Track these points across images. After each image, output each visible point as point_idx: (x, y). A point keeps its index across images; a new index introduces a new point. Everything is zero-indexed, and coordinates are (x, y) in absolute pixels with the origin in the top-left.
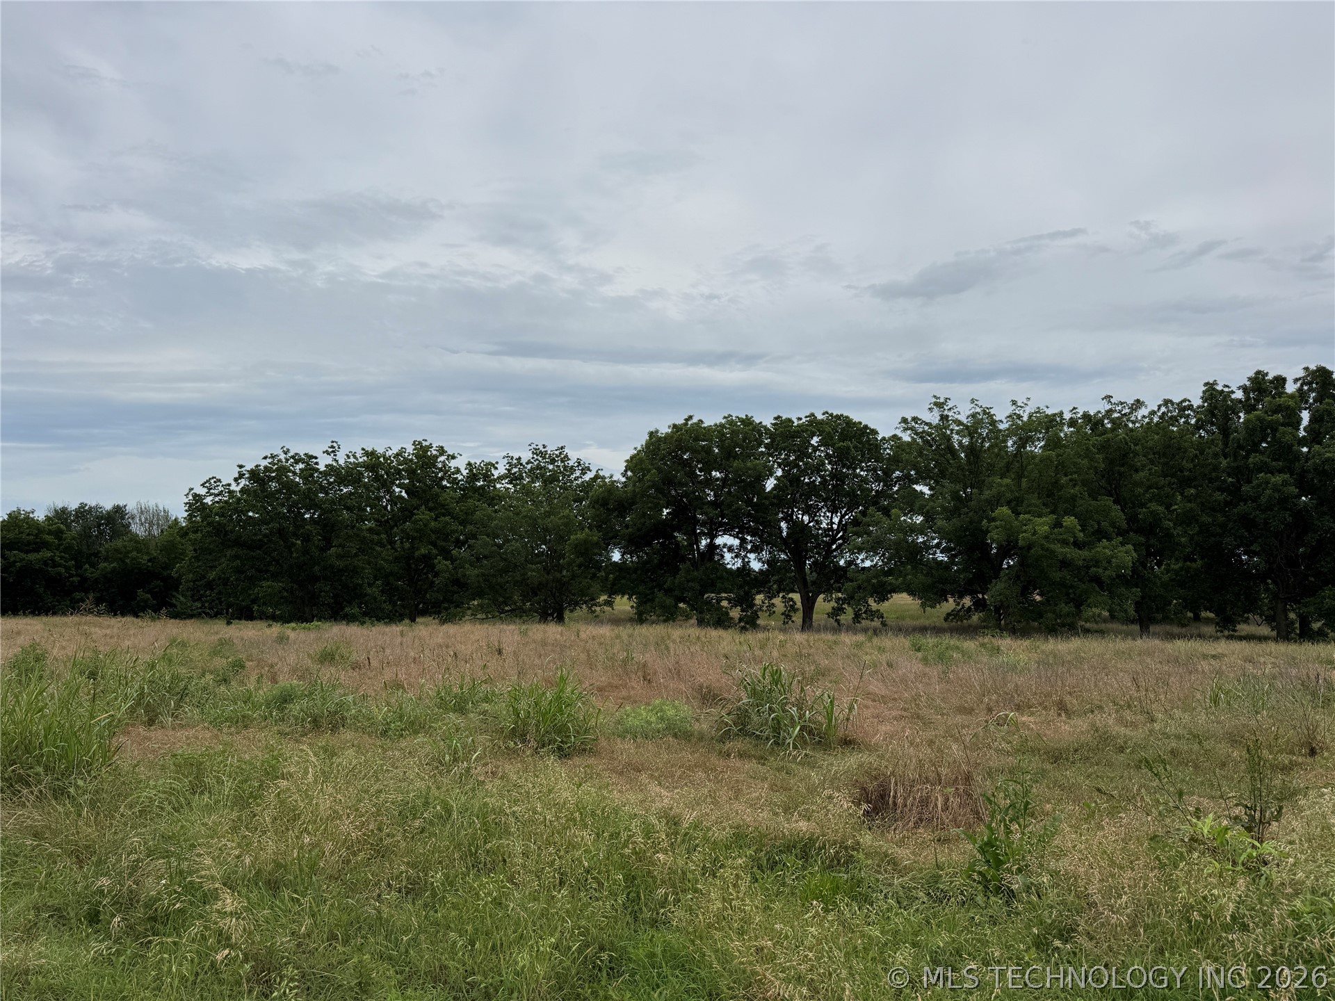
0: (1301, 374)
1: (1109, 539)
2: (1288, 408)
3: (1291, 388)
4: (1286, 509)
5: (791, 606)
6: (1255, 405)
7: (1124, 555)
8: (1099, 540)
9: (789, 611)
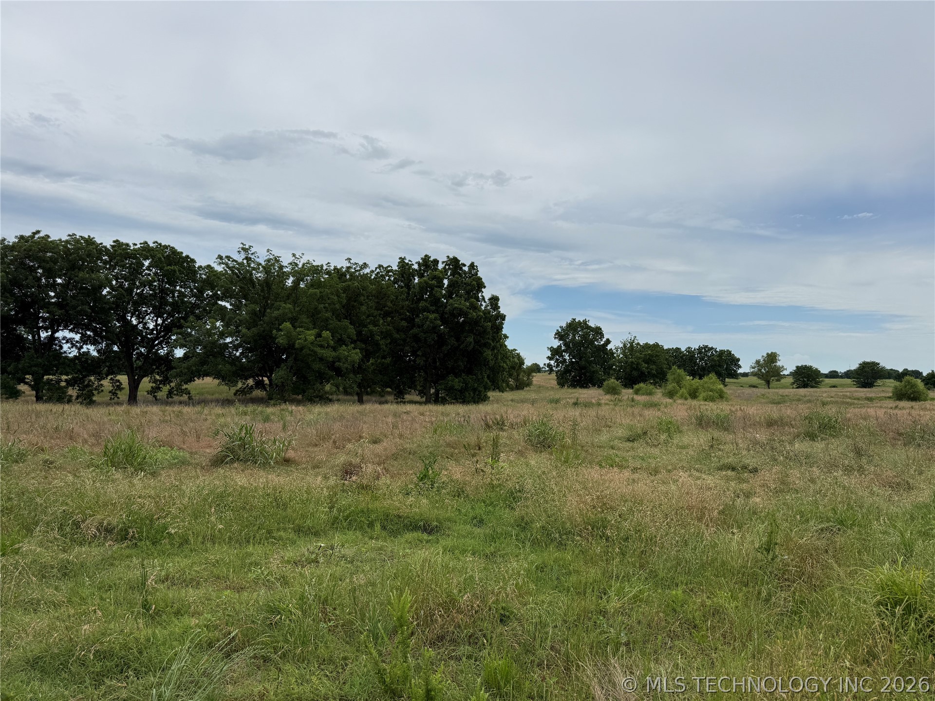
0: (445, 259)
1: (346, 345)
2: (439, 278)
3: (441, 266)
4: (435, 333)
5: (117, 386)
6: (423, 274)
7: (355, 355)
8: (341, 346)
9: (116, 390)
